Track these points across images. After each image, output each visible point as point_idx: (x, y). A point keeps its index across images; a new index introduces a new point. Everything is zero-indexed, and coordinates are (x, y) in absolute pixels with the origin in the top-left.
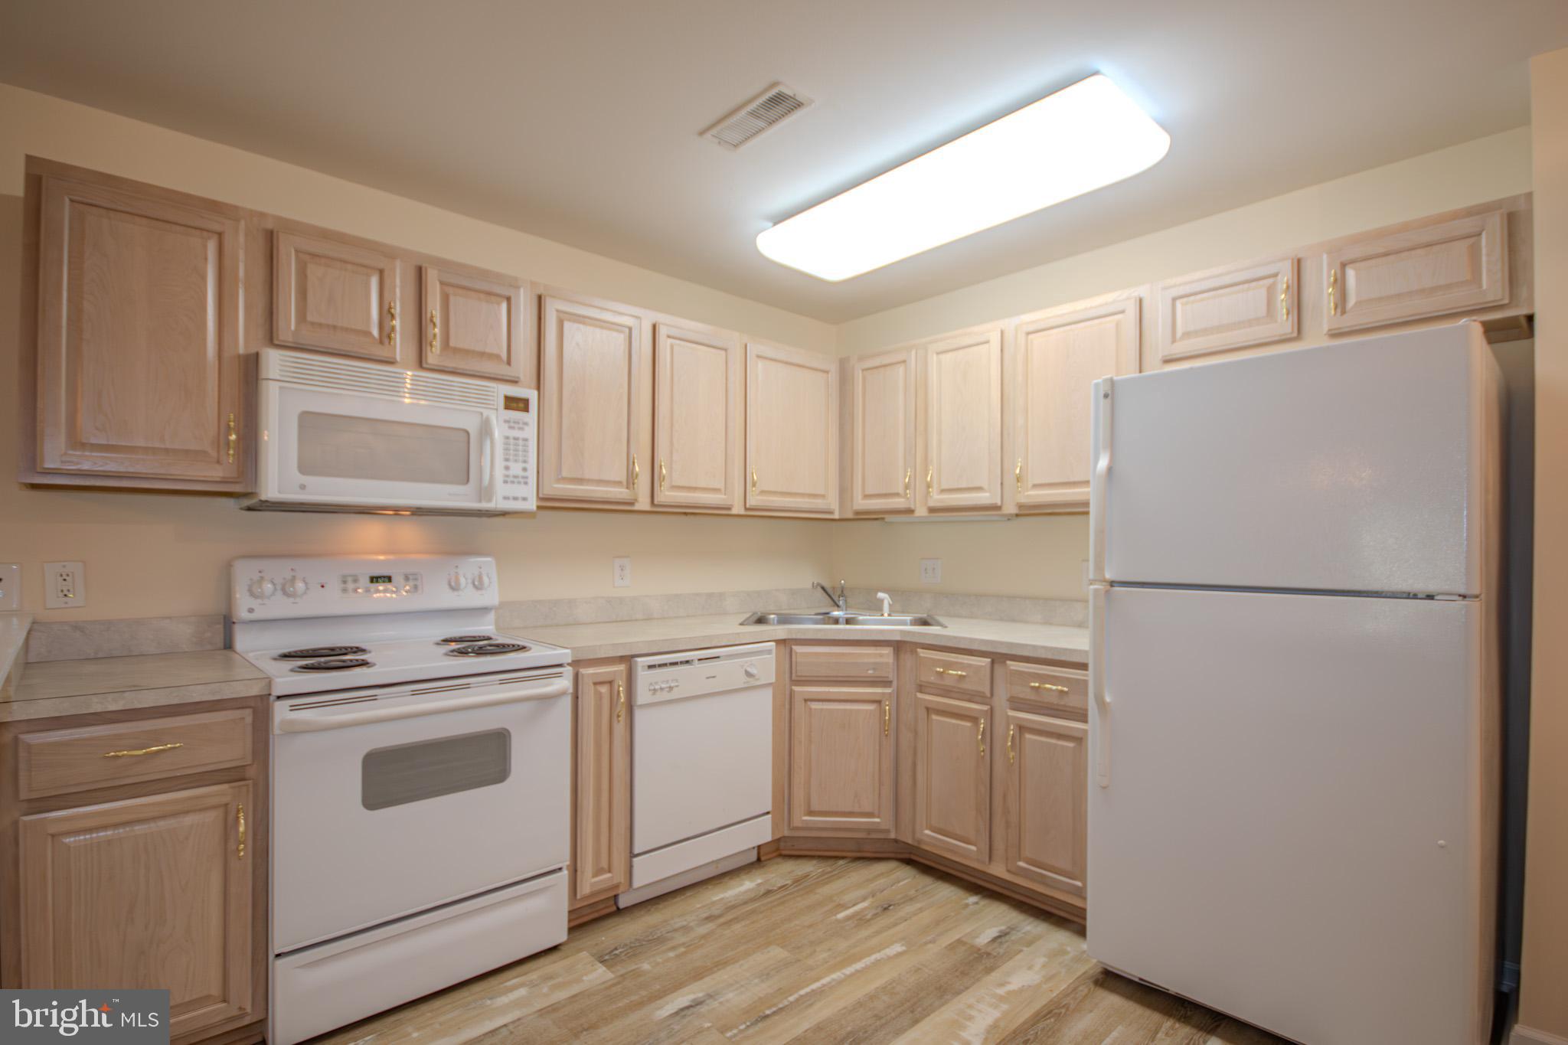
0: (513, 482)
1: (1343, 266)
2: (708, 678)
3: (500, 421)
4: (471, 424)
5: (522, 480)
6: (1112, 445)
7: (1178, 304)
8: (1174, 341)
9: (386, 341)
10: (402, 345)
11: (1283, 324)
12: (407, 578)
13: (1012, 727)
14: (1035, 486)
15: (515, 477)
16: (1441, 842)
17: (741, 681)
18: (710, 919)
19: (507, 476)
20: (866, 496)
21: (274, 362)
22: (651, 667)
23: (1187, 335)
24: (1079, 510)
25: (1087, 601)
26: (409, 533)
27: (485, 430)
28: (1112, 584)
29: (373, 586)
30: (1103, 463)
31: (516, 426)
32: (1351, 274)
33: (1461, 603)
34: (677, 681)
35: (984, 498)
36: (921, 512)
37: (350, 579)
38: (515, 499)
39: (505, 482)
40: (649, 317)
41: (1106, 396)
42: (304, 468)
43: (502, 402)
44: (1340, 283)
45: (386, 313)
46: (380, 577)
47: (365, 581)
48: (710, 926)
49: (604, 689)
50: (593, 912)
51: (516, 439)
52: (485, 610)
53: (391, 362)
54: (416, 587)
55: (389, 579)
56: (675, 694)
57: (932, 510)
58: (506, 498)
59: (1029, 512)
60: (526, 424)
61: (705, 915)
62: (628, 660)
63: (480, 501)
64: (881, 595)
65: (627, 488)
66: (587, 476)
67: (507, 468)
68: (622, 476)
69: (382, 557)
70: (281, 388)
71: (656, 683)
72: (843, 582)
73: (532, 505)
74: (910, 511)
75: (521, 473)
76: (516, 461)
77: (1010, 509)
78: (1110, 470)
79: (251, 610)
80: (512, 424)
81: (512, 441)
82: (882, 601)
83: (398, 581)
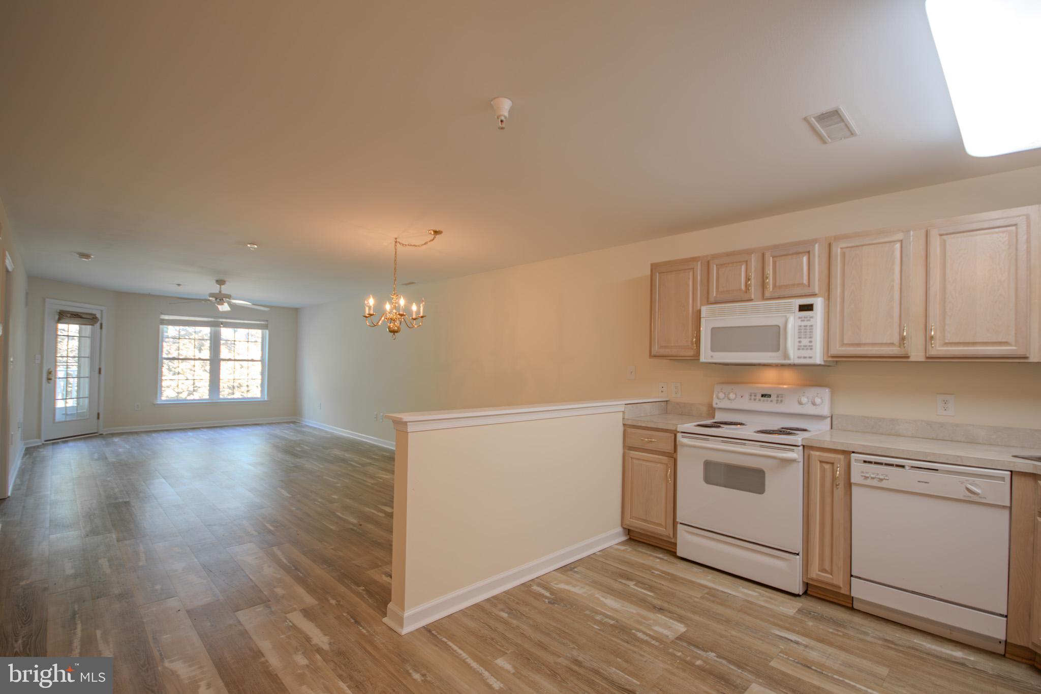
0: (803, 349)
2: (919, 482)
3: (795, 317)
4: (779, 322)
5: (809, 348)
9: (748, 291)
10: (754, 291)
12: (778, 397)
15: (805, 346)
17: (962, 494)
19: (800, 346)
21: (705, 310)
22: (865, 462)
29: (763, 398)
31: (806, 319)
34: (887, 476)
37: (753, 395)
38: (805, 358)
39: (799, 349)
43: (797, 309)
45: (748, 279)
46: (767, 395)
47: (759, 397)
49: (827, 466)
51: (805, 326)
53: (751, 300)
54: (781, 401)
55: (769, 396)
56: (883, 484)
58: (799, 357)
62: (847, 453)
63: (785, 359)
65: (900, 347)
66: (863, 341)
67: (800, 342)
69: (785, 386)
71: (867, 473)
73: (821, 360)
75: (809, 344)
76: (805, 338)
79: (717, 404)
80: (803, 319)
81: (803, 328)
83: (773, 397)
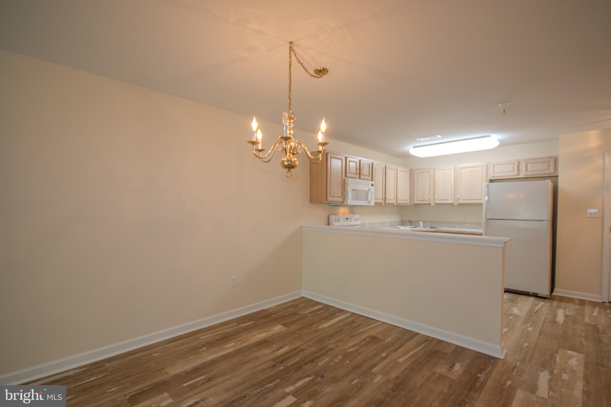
1: (527, 164)
5: (373, 200)
6: (488, 194)
7: (495, 167)
8: (494, 173)
9: (357, 174)
11: (516, 172)
14: (462, 200)
16: (544, 256)
20: (418, 200)
23: (497, 173)
27: (369, 190)
28: (488, 219)
30: (486, 198)
31: (373, 189)
32: (528, 165)
33: (547, 222)
35: (450, 202)
36: (433, 204)
39: (371, 200)
40: (385, 164)
41: (487, 186)
42: (352, 199)
43: (371, 185)
44: (526, 166)
45: (357, 169)
46: (347, 218)
47: (345, 219)
51: (373, 192)
52: (357, 225)
53: (357, 178)
57: (436, 204)
58: (372, 203)
59: (460, 205)
63: (369, 204)
64: (421, 222)
65: (383, 200)
68: (381, 198)
70: (348, 185)
72: (414, 219)
73: (373, 205)
74: (430, 204)
75: (373, 198)
76: (373, 196)
77: (456, 204)
78: (488, 200)
82: (420, 224)
83: (349, 219)
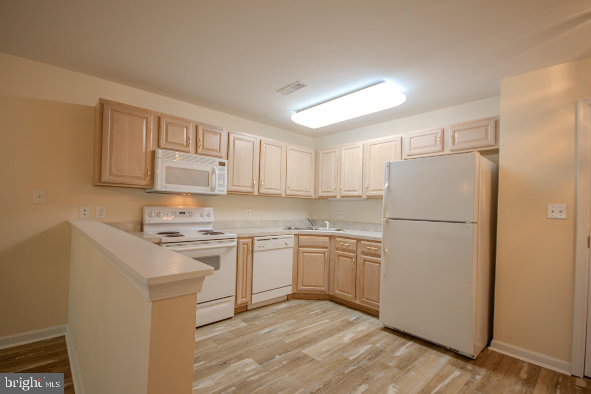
0: (220, 186)
1: (454, 132)
2: (274, 244)
3: (217, 168)
4: (210, 170)
5: (223, 186)
6: (389, 180)
7: (412, 139)
8: (410, 150)
9: (188, 146)
10: (192, 148)
11: (439, 147)
12: (189, 213)
13: (362, 260)
14: (372, 190)
15: (221, 185)
16: (466, 286)
17: (284, 246)
18: (273, 313)
19: (219, 185)
20: (323, 192)
21: (160, 153)
22: (258, 240)
23: (414, 148)
24: (380, 198)
25: (381, 224)
26: (189, 201)
27: (213, 171)
28: (389, 219)
29: (181, 215)
30: (386, 185)
31: (222, 170)
32: (456, 134)
34: (265, 244)
35: (357, 193)
36: (339, 197)
37: (174, 213)
38: (221, 191)
39: (218, 186)
40: (259, 138)
41: (388, 167)
42: (167, 182)
43: (218, 164)
44: (453, 136)
45: (188, 138)
46: (182, 213)
47: (178, 214)
48: (274, 315)
49: (245, 246)
50: (240, 310)
51: (222, 174)
52: (210, 223)
53: (188, 152)
54: (191, 216)
55: (184, 213)
56: (265, 248)
57: (342, 197)
58: (218, 191)
59: (369, 198)
60: (224, 170)
61: (272, 312)
62: (252, 238)
63: (211, 191)
64: (326, 222)
65: (252, 188)
66: (241, 185)
67: (219, 182)
68: (250, 185)
70: (162, 160)
71: (260, 245)
72: (315, 218)
73: (225, 193)
74: (335, 197)
75: (223, 184)
76: (221, 180)
77: (364, 197)
78: (388, 187)
79: (149, 221)
80: (221, 170)
81: (220, 175)
82: (326, 224)
83: (187, 214)
